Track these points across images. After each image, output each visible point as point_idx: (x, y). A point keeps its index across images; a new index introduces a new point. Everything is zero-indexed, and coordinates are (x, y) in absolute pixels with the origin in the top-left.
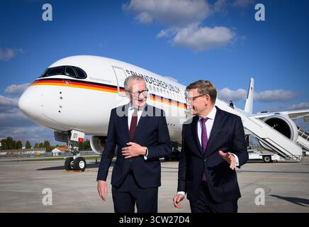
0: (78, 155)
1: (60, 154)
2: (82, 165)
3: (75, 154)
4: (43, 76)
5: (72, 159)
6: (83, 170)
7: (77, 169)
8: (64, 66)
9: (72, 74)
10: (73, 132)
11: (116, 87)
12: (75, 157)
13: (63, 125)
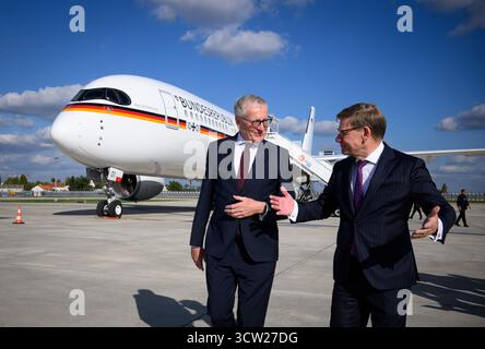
0: (114, 198)
1: (43, 194)
2: (118, 210)
3: (109, 197)
4: (79, 100)
5: (106, 202)
6: (120, 216)
7: (112, 214)
8: (105, 89)
9: (113, 99)
10: (111, 170)
11: (164, 117)
12: (109, 201)
13: (98, 160)
